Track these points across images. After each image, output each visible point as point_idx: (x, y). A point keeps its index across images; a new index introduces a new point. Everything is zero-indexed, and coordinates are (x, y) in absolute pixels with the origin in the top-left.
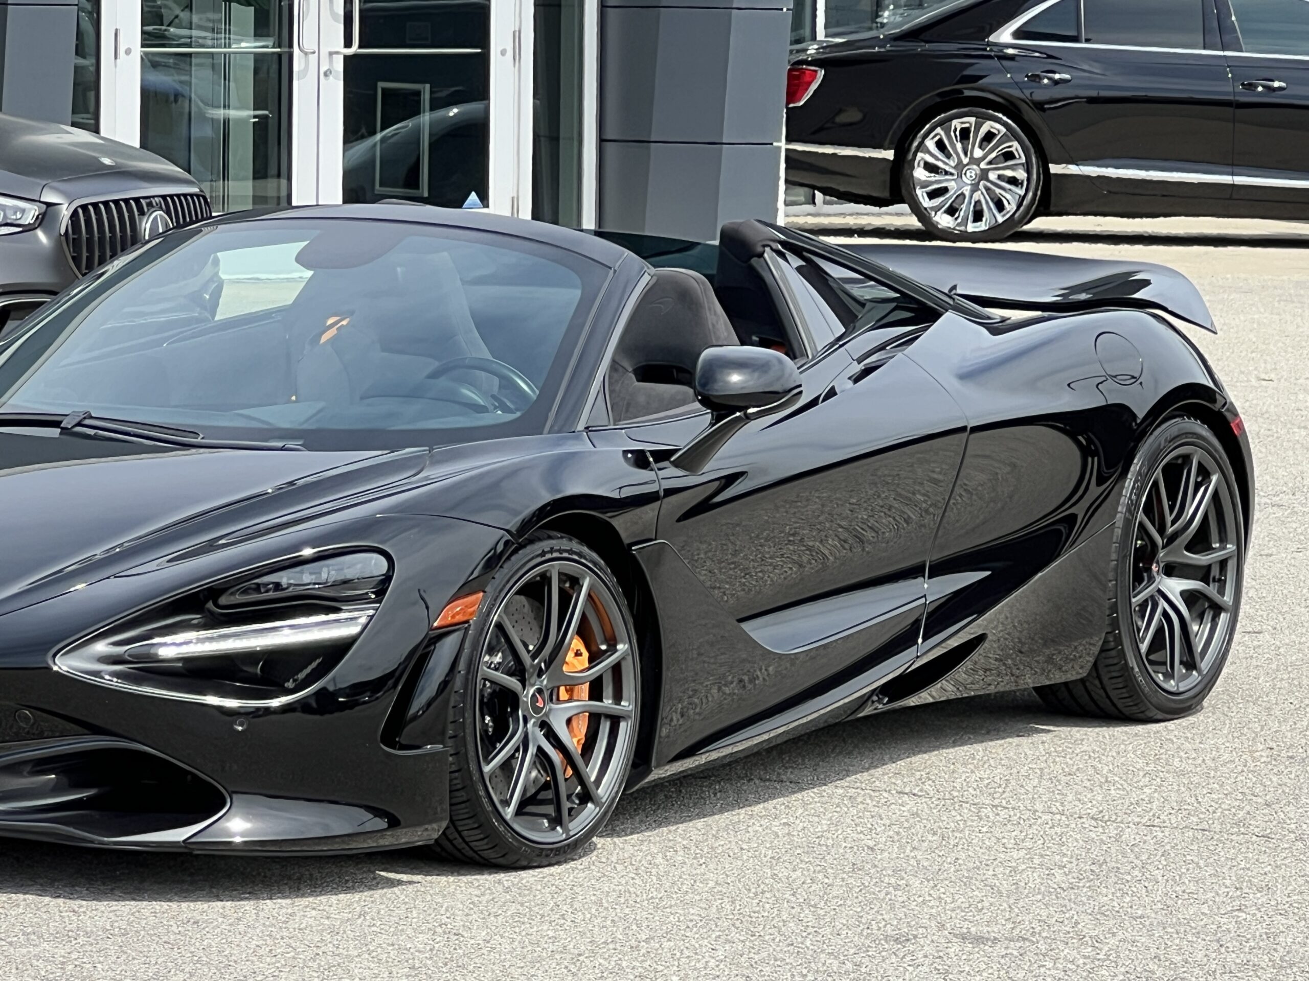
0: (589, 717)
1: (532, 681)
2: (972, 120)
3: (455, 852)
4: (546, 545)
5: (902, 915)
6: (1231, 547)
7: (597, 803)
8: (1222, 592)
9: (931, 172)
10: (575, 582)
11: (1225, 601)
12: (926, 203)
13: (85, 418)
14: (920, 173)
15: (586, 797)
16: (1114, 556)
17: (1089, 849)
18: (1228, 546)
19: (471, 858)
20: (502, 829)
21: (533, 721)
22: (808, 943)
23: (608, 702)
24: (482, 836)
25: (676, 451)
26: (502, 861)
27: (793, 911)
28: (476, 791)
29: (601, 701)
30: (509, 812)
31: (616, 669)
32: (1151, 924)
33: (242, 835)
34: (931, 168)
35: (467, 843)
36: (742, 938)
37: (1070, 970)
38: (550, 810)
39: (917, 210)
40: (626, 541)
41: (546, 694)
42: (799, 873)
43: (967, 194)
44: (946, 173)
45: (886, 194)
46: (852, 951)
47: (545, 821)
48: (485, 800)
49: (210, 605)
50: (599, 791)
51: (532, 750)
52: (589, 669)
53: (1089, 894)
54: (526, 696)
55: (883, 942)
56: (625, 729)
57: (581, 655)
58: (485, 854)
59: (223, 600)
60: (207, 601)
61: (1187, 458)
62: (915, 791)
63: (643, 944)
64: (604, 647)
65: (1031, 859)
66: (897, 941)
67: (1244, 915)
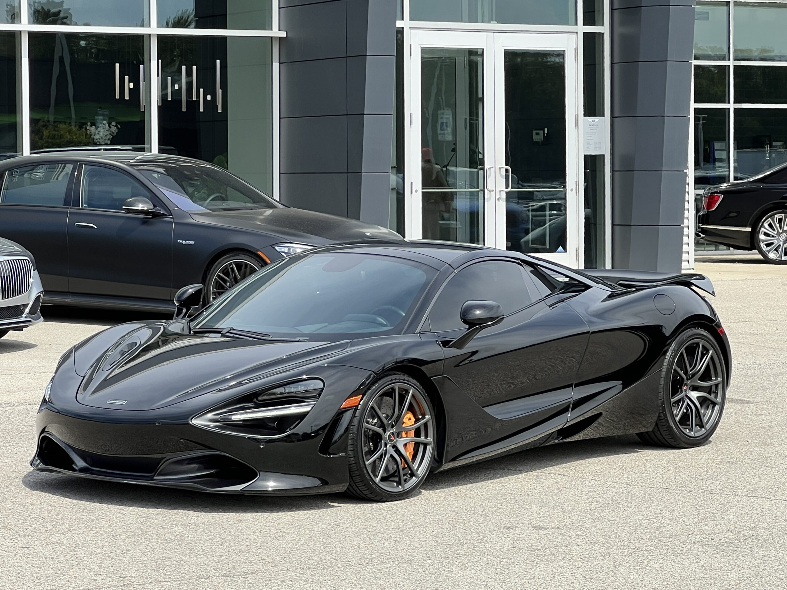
0: (415, 444)
1: (389, 430)
2: (783, 215)
3: (357, 495)
4: (393, 377)
5: (518, 519)
6: (720, 379)
7: (416, 477)
8: (716, 397)
9: (767, 236)
10: (407, 392)
11: (717, 401)
12: (765, 249)
13: (231, 330)
14: (762, 237)
15: (412, 475)
16: (662, 382)
17: (615, 496)
18: (719, 379)
19: (364, 498)
20: (374, 486)
21: (389, 445)
22: (473, 528)
23: (423, 438)
24: (366, 489)
25: (452, 341)
26: (375, 499)
27: (477, 518)
28: (363, 471)
29: (420, 438)
30: (377, 480)
31: (426, 425)
32: (615, 523)
33: (272, 487)
34: (766, 234)
35: (361, 491)
36: (448, 527)
37: (567, 539)
38: (397, 479)
39: (761, 252)
40: (429, 376)
41: (395, 435)
42: (491, 504)
43: (781, 244)
44: (773, 236)
45: (749, 246)
46: (487, 532)
47: (395, 484)
48: (367, 475)
49: (255, 400)
50: (418, 472)
51: (388, 456)
52: (415, 424)
53: (600, 512)
54: (387, 435)
55: (502, 529)
56: (429, 448)
57: (411, 420)
58: (369, 496)
59: (260, 398)
60: (253, 399)
61: (698, 344)
62: (565, 474)
63: (408, 529)
64: (420, 417)
65: (587, 499)
66: (508, 528)
67: (654, 520)
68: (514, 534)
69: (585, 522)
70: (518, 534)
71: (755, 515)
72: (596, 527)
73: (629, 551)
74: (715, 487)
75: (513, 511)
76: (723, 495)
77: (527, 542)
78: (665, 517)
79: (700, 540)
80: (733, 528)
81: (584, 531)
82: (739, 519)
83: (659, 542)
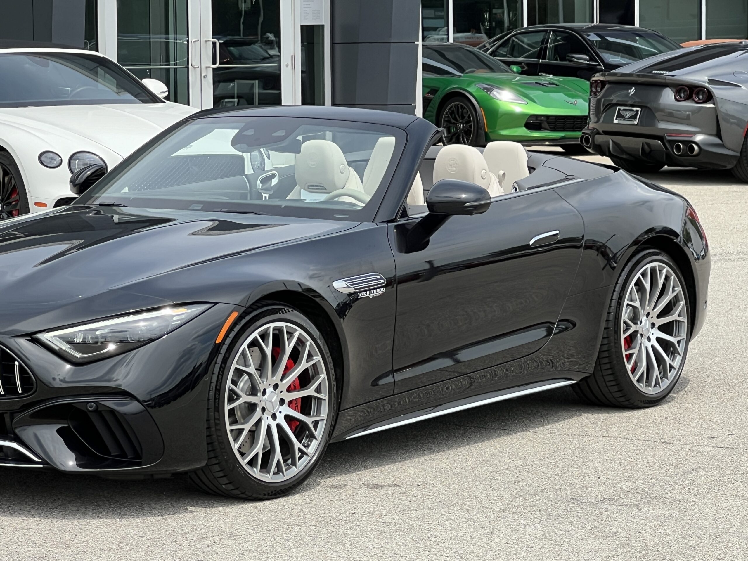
32: (462, 477)
37: (413, 501)
72: (441, 482)
73: (495, 515)
78: (518, 467)
79: (574, 497)
81: (429, 488)
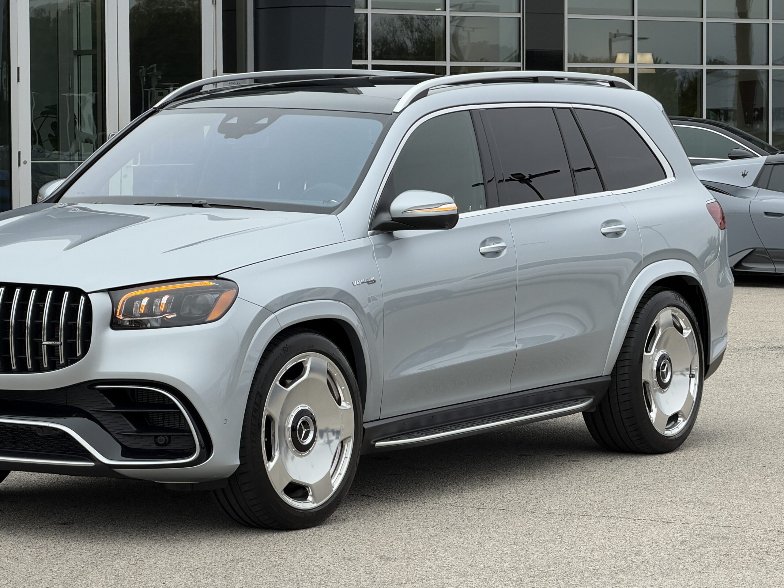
5: (353, 549)
17: (447, 519)
22: (307, 561)
27: (302, 548)
36: (276, 560)
46: (327, 564)
53: (444, 538)
55: (342, 560)
63: (229, 563)
66: (349, 560)
67: (516, 547)
68: (362, 566)
69: (436, 551)
70: (366, 567)
71: (628, 538)
72: (452, 555)
74: (558, 506)
75: (340, 539)
76: (574, 516)
77: (384, 576)
78: (525, 542)
80: (614, 554)
81: (442, 561)
82: (614, 543)
83: (540, 572)
